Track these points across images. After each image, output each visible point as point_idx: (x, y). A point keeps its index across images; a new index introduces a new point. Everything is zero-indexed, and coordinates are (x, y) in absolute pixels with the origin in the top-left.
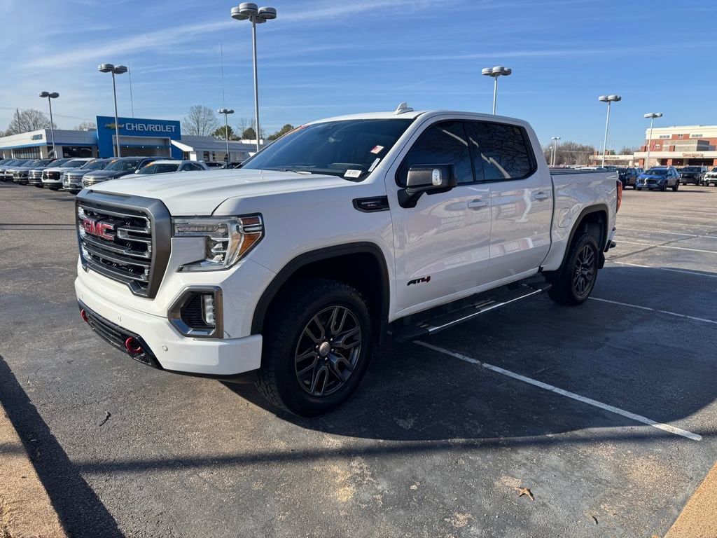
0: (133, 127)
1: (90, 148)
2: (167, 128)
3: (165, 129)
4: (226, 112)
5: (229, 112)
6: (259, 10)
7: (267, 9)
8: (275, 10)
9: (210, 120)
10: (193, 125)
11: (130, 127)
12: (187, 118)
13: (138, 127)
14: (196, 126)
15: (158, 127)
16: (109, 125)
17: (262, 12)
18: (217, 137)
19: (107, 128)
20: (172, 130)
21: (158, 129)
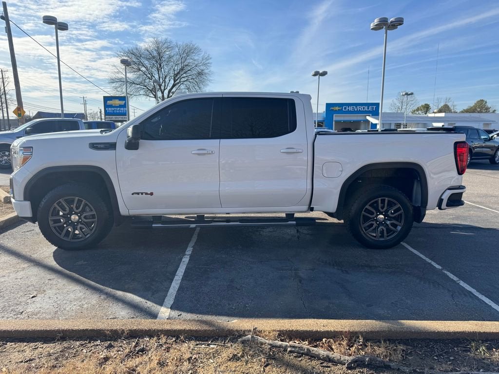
0: (347, 108)
1: (322, 123)
2: (370, 108)
3: (368, 109)
4: (407, 94)
5: (409, 94)
6: (389, 22)
7: (395, 19)
8: (403, 19)
9: (412, 101)
10: (398, 104)
11: (345, 108)
12: (395, 100)
13: (351, 108)
14: (400, 105)
15: (364, 108)
16: (332, 108)
17: (392, 22)
18: (417, 113)
19: (331, 110)
20: (373, 109)
21: (364, 109)
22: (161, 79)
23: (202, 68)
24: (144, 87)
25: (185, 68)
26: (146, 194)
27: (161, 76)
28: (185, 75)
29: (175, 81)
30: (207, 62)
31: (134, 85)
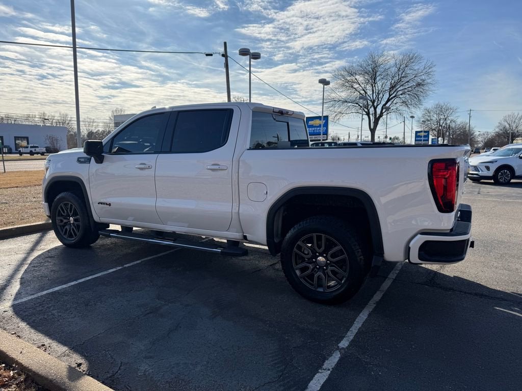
22: (374, 94)
23: (423, 77)
24: (356, 105)
25: (403, 79)
26: (107, 204)
27: (375, 91)
28: (401, 88)
29: (390, 96)
30: (430, 70)
31: (346, 103)
